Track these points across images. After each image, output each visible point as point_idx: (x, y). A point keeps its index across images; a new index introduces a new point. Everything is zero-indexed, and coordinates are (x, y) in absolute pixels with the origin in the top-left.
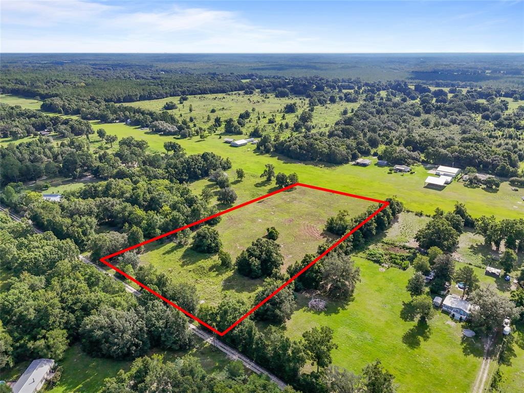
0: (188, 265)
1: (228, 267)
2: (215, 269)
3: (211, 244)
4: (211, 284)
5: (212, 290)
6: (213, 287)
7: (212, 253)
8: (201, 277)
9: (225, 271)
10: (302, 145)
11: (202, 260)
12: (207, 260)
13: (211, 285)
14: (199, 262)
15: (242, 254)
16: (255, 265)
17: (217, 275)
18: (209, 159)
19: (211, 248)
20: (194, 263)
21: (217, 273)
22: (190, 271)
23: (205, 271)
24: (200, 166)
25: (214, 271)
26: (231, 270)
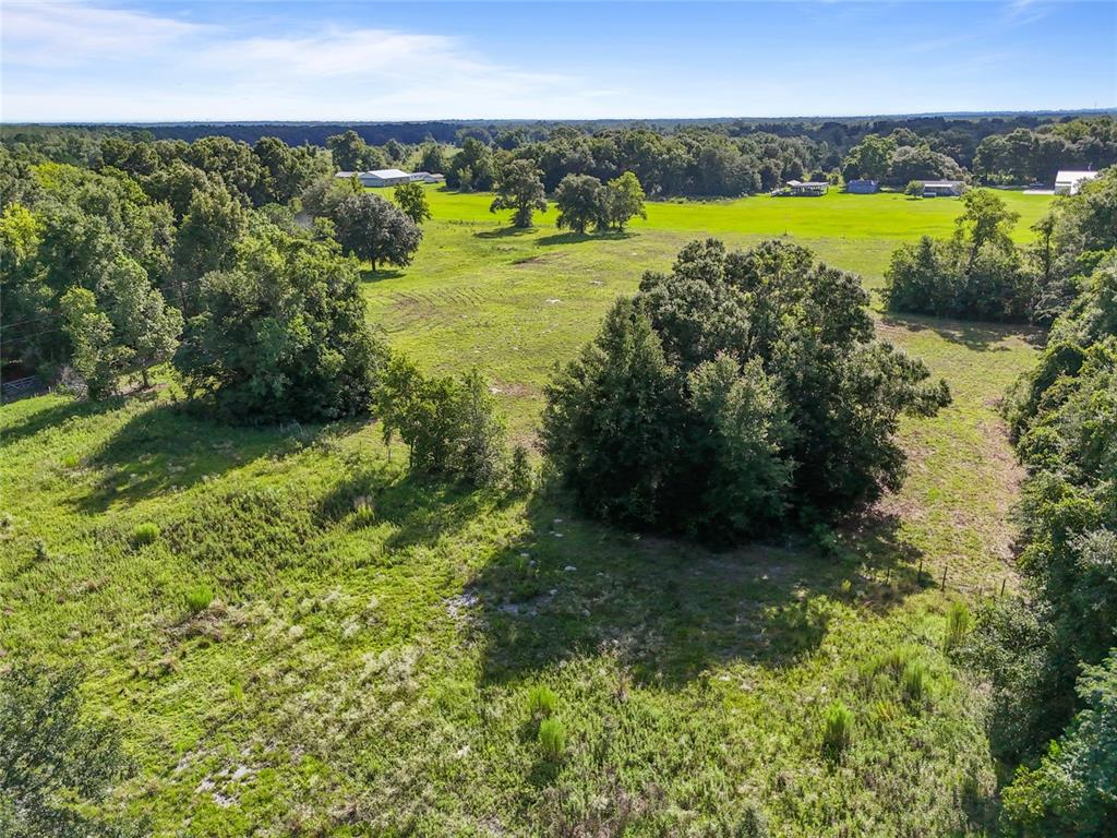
0: (138, 493)
1: (469, 485)
2: (364, 509)
3: (311, 353)
4: (351, 628)
5: (370, 702)
6: (369, 660)
7: (331, 419)
8: (240, 582)
9: (448, 510)
10: (599, 148)
11: (260, 463)
12: (289, 461)
13: (347, 644)
14: (236, 473)
15: (614, 336)
16: (747, 416)
17: (396, 543)
18: (282, 161)
19: (317, 381)
20: (188, 480)
21: (387, 530)
22: (144, 540)
23: (281, 530)
24: (250, 179)
25: (359, 525)
26: (501, 505)
